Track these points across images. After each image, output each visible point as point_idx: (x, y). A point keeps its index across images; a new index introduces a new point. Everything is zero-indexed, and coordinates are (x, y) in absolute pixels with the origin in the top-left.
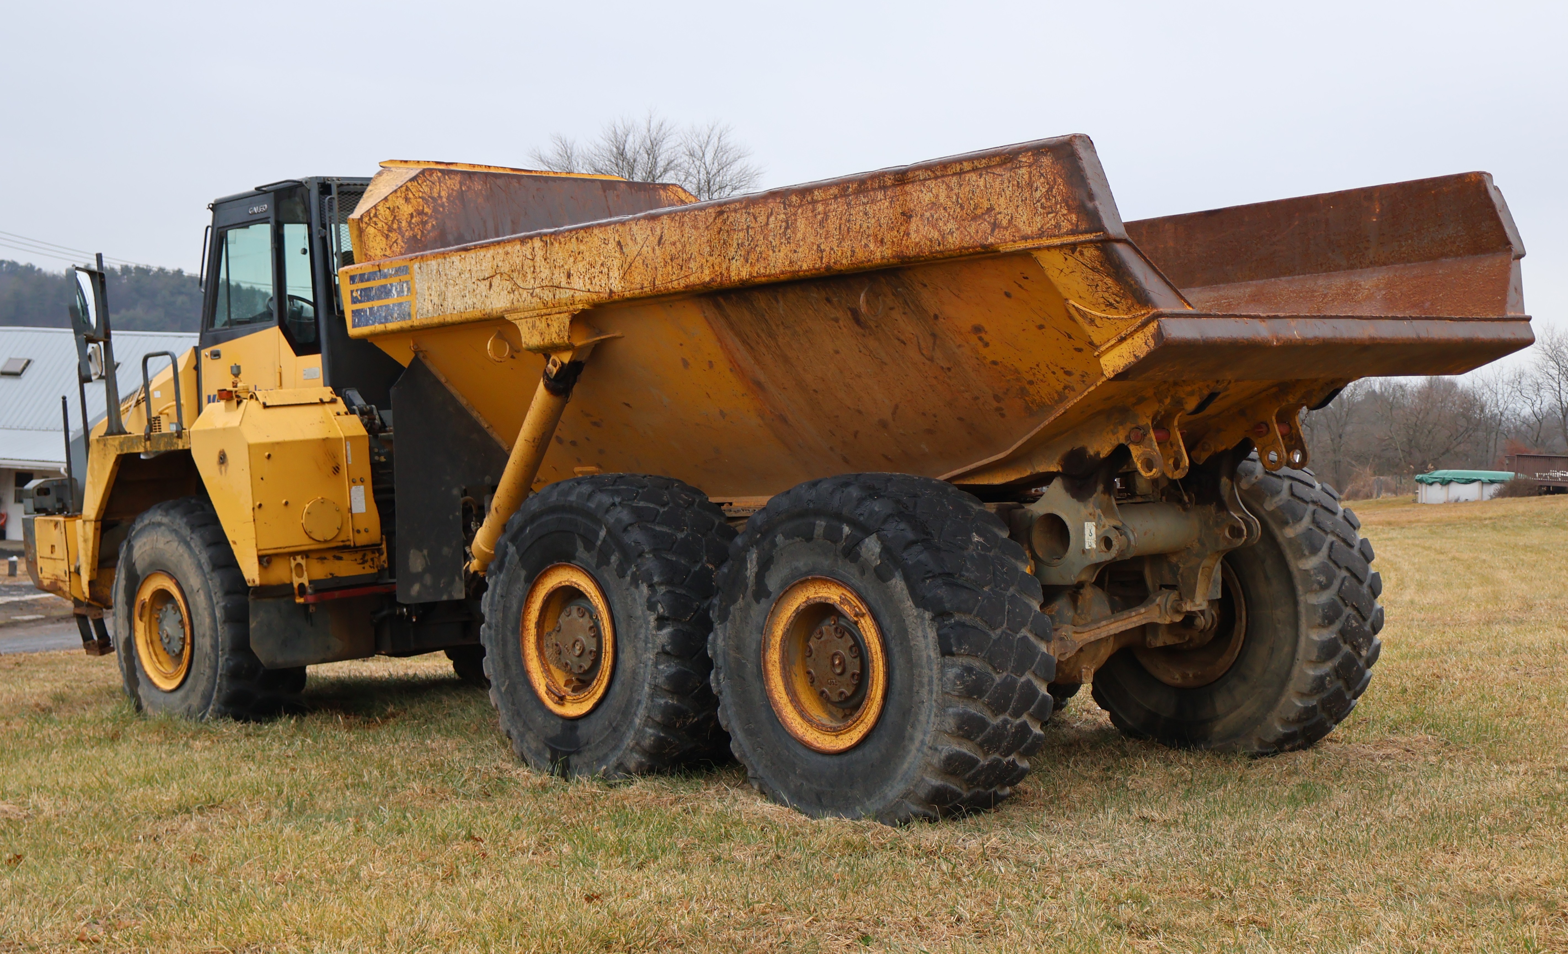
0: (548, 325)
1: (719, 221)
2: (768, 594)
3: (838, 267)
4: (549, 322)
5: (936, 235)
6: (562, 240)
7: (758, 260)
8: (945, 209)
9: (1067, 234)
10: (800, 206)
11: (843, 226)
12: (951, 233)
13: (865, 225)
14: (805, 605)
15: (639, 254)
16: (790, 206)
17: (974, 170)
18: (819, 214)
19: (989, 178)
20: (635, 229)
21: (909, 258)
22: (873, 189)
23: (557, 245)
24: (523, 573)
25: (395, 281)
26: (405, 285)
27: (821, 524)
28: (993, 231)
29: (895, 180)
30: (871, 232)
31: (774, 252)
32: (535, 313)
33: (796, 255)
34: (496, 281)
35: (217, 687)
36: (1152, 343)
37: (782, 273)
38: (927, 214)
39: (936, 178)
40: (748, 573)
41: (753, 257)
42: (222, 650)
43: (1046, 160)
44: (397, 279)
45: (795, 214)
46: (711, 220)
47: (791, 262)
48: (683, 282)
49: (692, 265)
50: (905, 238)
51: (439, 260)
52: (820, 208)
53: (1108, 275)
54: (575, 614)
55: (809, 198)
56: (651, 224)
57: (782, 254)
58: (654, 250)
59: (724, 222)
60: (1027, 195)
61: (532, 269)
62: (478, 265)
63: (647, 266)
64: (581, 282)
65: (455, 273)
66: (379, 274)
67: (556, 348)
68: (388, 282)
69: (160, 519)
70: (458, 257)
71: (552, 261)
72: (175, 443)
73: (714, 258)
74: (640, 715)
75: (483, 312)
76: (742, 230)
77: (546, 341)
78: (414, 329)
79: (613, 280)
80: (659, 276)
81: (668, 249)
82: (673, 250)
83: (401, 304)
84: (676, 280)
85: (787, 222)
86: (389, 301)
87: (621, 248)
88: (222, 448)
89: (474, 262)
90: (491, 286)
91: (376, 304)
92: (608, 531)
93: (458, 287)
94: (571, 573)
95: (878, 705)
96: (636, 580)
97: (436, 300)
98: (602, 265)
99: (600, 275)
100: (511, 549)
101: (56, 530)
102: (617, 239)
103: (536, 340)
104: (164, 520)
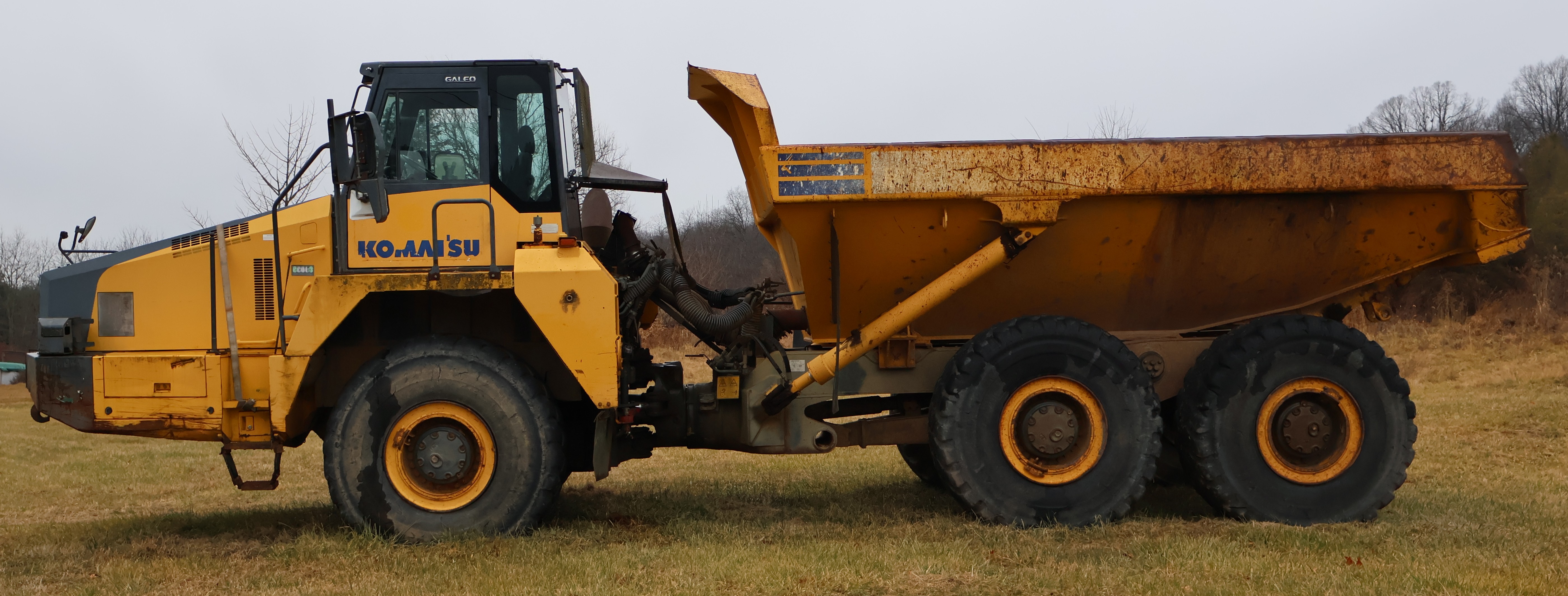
0: (1035, 208)
1: (1222, 152)
2: (1263, 389)
3: (1328, 188)
4: (1037, 205)
5: (1409, 176)
6: (1057, 149)
7: (1258, 179)
8: (1415, 162)
9: (1505, 184)
11: (1333, 165)
12: (1420, 176)
13: (1352, 166)
14: (1293, 395)
15: (1141, 165)
16: (1286, 148)
17: (1437, 142)
18: (1313, 155)
19: (1448, 148)
20: (1137, 148)
21: (1387, 188)
22: (1359, 145)
23: (1051, 153)
24: (1002, 385)
25: (843, 163)
26: (856, 167)
27: (1314, 344)
28: (1451, 178)
29: (1376, 141)
30: (1356, 170)
31: (1273, 175)
32: (1021, 198)
33: (1292, 179)
34: (976, 173)
35: (533, 502)
36: (1523, 246)
37: (1280, 188)
38: (1402, 164)
39: (1408, 144)
40: (1248, 376)
41: (1253, 177)
42: (545, 468)
43: (1491, 143)
44: (847, 161)
45: (1292, 153)
46: (1213, 150)
47: (1288, 182)
48: (1184, 188)
49: (1195, 177)
50: (1385, 176)
51: (907, 152)
52: (1314, 151)
53: (1514, 208)
54: (1051, 411)
55: (1304, 145)
56: (1152, 147)
57: (1280, 177)
58: (1156, 164)
59: (1227, 152)
60: (1478, 160)
61: (1019, 167)
62: (955, 160)
63: (1149, 174)
64: (1077, 181)
65: (925, 163)
66: (820, 156)
67: (1037, 224)
68: (832, 163)
69: (443, 352)
70: (930, 151)
71: (1045, 163)
72: (486, 283)
73: (1217, 174)
74: (1135, 477)
75: (959, 194)
76: (1245, 159)
77: (1031, 218)
78: (866, 201)
79: (1112, 181)
80: (1161, 182)
81: (1171, 165)
82: (1176, 166)
83: (850, 181)
84: (1178, 186)
85: (1285, 157)
86: (834, 178)
87: (1123, 160)
88: (570, 289)
89: (950, 156)
90: (970, 175)
91: (813, 179)
92: (1104, 352)
93: (929, 173)
94: (1053, 383)
95: (1351, 452)
96: (1133, 385)
97: (900, 181)
98: (1101, 170)
99: (1099, 177)
100: (989, 367)
101: (178, 368)
102: (1118, 153)
103: (1019, 217)
104: (450, 353)
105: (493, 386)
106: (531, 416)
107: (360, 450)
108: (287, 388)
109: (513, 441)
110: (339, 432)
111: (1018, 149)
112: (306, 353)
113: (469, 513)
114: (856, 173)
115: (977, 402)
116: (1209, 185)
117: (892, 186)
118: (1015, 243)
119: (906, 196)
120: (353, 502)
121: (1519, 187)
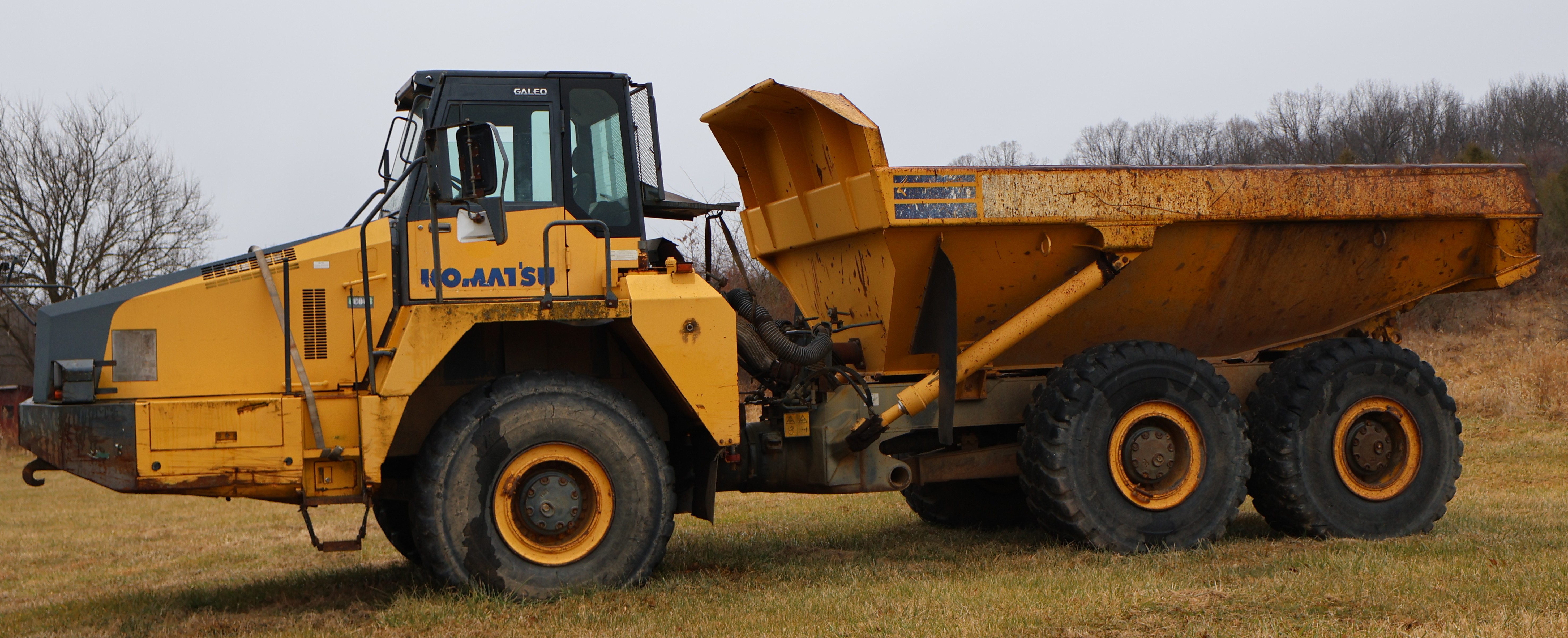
0: (1133, 233)
1: (1295, 179)
2: (1337, 409)
3: (1384, 216)
4: (1135, 231)
5: (1449, 205)
6: (1152, 175)
7: (1326, 206)
8: (1453, 191)
9: (1524, 213)
10: (1356, 177)
11: (1388, 193)
12: (1458, 205)
13: (1403, 195)
14: (1362, 414)
15: (1226, 192)
16: (1349, 176)
17: (1471, 173)
18: (1370, 184)
19: (1479, 179)
20: (1222, 175)
21: (1432, 215)
22: (1407, 175)
23: (1147, 177)
24: (1110, 411)
25: (955, 186)
26: (968, 190)
27: (1379, 365)
28: (1482, 207)
29: (1422, 171)
30: (1407, 198)
31: (1338, 202)
32: (1121, 223)
34: (1079, 197)
35: (653, 550)
36: (1534, 271)
37: (1345, 215)
38: (1443, 193)
39: (1447, 174)
40: (1325, 397)
41: (1322, 204)
42: (665, 513)
43: (1513, 175)
44: (959, 184)
45: (1353, 182)
46: (1288, 178)
47: (1351, 210)
48: (1264, 215)
49: (1273, 203)
50: (1430, 204)
51: (1016, 175)
52: (1371, 180)
53: (1529, 236)
54: (1152, 436)
55: (1363, 174)
56: (1235, 174)
57: (1345, 204)
58: (1239, 191)
59: (1299, 180)
60: (1503, 190)
61: (1118, 192)
62: (1060, 183)
63: (1233, 200)
64: (1171, 206)
65: (1033, 187)
66: (934, 178)
67: (1135, 249)
68: (945, 186)
69: (556, 389)
70: (1037, 175)
71: (1142, 188)
72: (602, 312)
73: (1291, 201)
74: (1231, 499)
75: (1065, 218)
76: (1314, 186)
77: (1130, 243)
78: (978, 226)
79: (1201, 207)
80: (1244, 208)
81: (1252, 191)
82: (1256, 193)
83: (962, 205)
84: (1258, 212)
85: (1347, 186)
86: (946, 201)
87: (1210, 186)
88: (690, 318)
89: (1055, 181)
90: (1074, 200)
91: (927, 202)
92: (1200, 376)
93: (1036, 197)
94: (1154, 408)
95: (1410, 468)
96: (1226, 408)
97: (1010, 205)
98: (1191, 196)
99: (1189, 203)
100: (1097, 393)
101: (246, 414)
102: (1205, 180)
103: (1119, 242)
104: (564, 390)
105: (610, 424)
106: (651, 455)
107: (466, 500)
108: (382, 433)
109: (633, 484)
110: (442, 481)
111: (1116, 174)
112: (404, 393)
113: (586, 566)
114: (968, 196)
115: (1088, 429)
116: (1285, 212)
117: (1002, 210)
118: (1112, 268)
119: (1016, 220)
120: (458, 560)
121: (1536, 216)
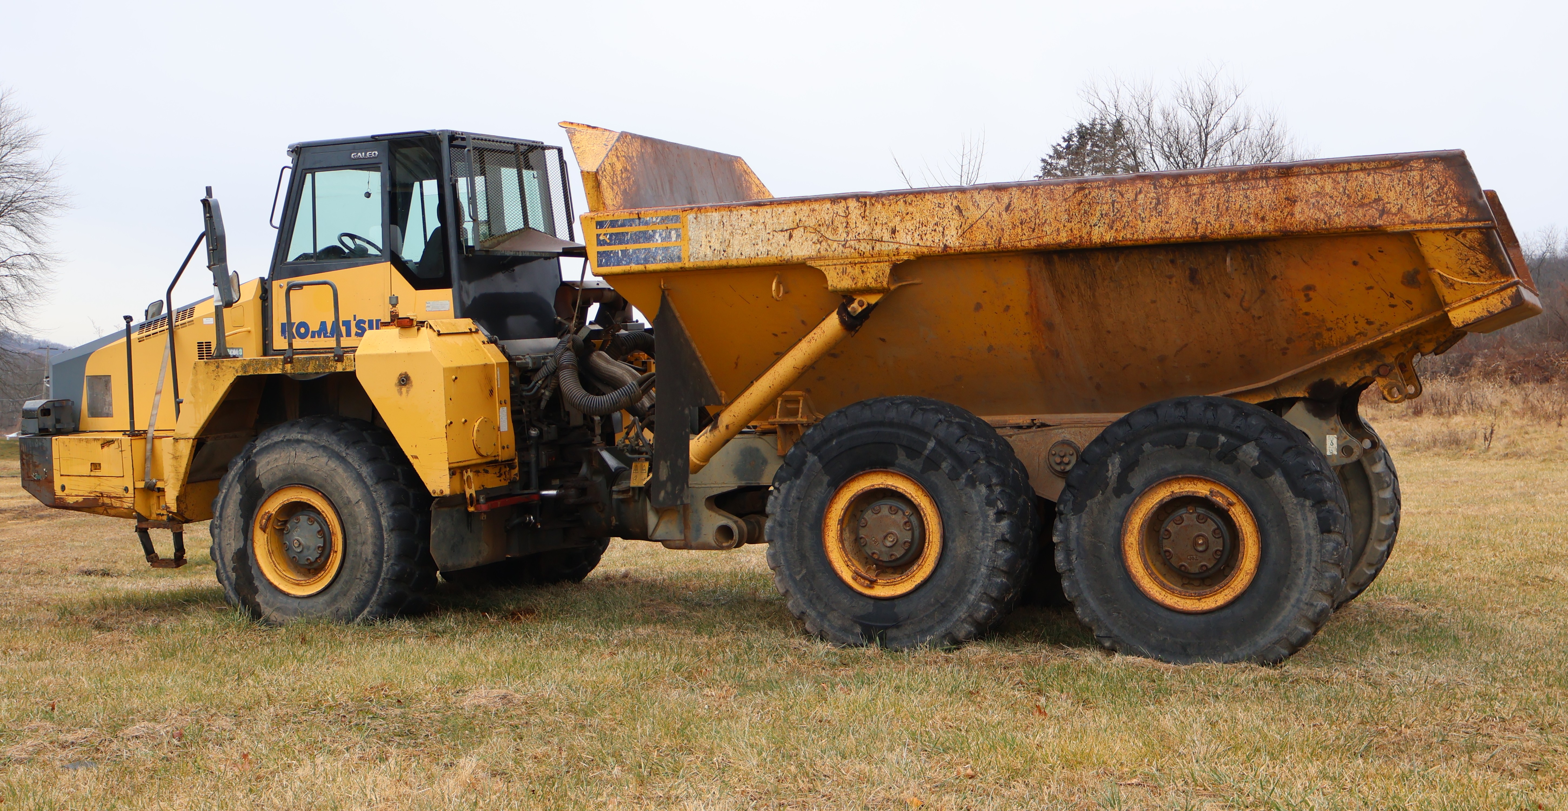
0: (863, 272)
1: (1079, 196)
2: (1131, 490)
3: (1215, 236)
4: (865, 269)
5: (1322, 216)
6: (886, 202)
7: (1124, 228)
8: (1331, 197)
9: (1457, 221)
10: (1173, 187)
11: (1221, 206)
12: (1338, 215)
13: (1245, 206)
14: (1170, 498)
15: (982, 217)
16: (1160, 187)
17: (1362, 169)
18: (1194, 194)
19: (1378, 177)
20: (977, 196)
21: (1292, 232)
22: (1254, 179)
23: (880, 206)
24: (826, 479)
25: (660, 228)
26: (673, 232)
27: (1194, 436)
28: (1381, 216)
29: (1279, 172)
30: (1252, 211)
31: (1143, 222)
32: (847, 261)
33: (1168, 225)
34: (797, 234)
35: (378, 590)
36: (1508, 303)
37: (1152, 239)
38: (1313, 200)
39: (1322, 173)
40: (1110, 474)
41: (1117, 225)
42: (388, 556)
43: (1438, 167)
44: (664, 226)
45: (1167, 194)
46: (1069, 194)
47: (1162, 230)
48: (1034, 243)
49: (1046, 228)
50: (1289, 217)
51: (724, 213)
52: (1196, 190)
53: (1483, 253)
54: (885, 510)
55: (1183, 182)
56: (996, 193)
57: (1152, 224)
58: (1000, 215)
59: (1086, 196)
60: (1418, 191)
61: (845, 225)
62: (775, 219)
63: (992, 227)
64: (909, 238)
65: (743, 225)
66: (637, 221)
67: (868, 291)
68: (650, 229)
69: (299, 436)
70: (749, 211)
71: (873, 219)
72: (332, 366)
73: (1073, 224)
74: (974, 593)
75: (779, 258)
76: (1107, 203)
77: (859, 285)
78: (683, 271)
79: (949, 237)
80: (1006, 236)
81: (1017, 215)
82: (1024, 216)
83: (667, 248)
84: (1027, 240)
85: (1158, 200)
86: (651, 245)
87: (960, 211)
88: (403, 371)
89: (769, 216)
90: (791, 237)
91: (631, 247)
92: (939, 442)
93: (747, 236)
94: (884, 477)
95: (1247, 574)
96: (972, 482)
97: (717, 246)
98: (936, 224)
99: (933, 233)
100: (812, 459)
101: (106, 448)
102: (955, 203)
103: (846, 283)
104: (305, 437)
105: (340, 470)
106: (374, 502)
107: (233, 532)
108: (176, 469)
109: (358, 527)
110: (217, 514)
111: (843, 203)
112: (189, 436)
113: (321, 599)
114: (674, 239)
115: (799, 499)
116: (1063, 238)
117: (709, 252)
118: (848, 313)
119: (723, 263)
120: (230, 584)
121: (1481, 224)
